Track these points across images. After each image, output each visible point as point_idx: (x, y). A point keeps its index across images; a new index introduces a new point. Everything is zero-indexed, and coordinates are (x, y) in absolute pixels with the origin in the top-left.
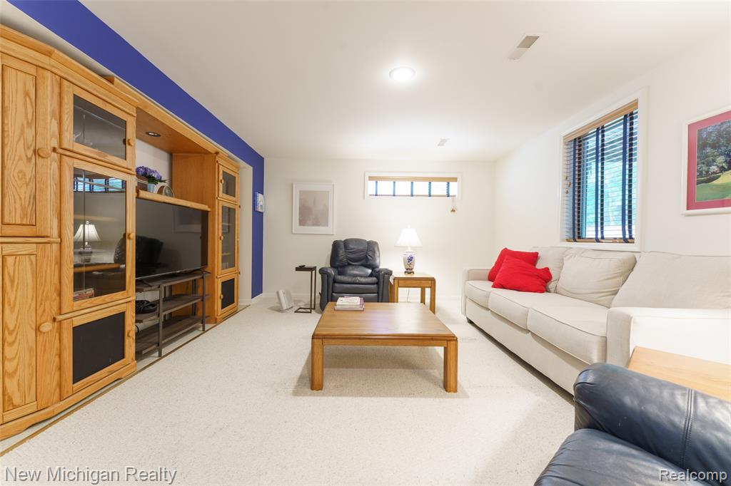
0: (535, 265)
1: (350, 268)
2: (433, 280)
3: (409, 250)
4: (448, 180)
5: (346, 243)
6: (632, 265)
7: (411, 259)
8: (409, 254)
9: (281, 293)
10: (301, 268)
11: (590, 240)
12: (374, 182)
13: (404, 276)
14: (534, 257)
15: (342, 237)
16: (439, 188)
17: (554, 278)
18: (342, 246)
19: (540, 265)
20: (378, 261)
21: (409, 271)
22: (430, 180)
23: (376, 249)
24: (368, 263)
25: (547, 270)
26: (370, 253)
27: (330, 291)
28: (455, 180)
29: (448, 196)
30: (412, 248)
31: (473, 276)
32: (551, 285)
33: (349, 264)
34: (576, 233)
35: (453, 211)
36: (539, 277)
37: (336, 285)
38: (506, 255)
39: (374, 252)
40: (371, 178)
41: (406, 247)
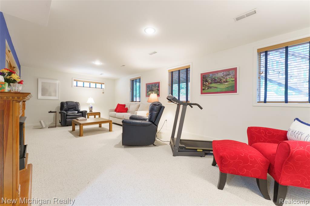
0: (125, 107)
1: (69, 111)
2: (100, 113)
3: (91, 105)
4: (102, 84)
5: (67, 102)
6: (139, 106)
7: (92, 107)
8: (91, 106)
9: (42, 122)
10: (50, 112)
11: (134, 102)
12: (76, 82)
13: (89, 112)
14: (124, 105)
15: (65, 101)
16: (99, 86)
17: (128, 109)
18: (66, 104)
19: (126, 107)
20: (80, 109)
21: (91, 111)
22: (96, 83)
23: (79, 104)
24: (76, 109)
25: (127, 108)
26: (77, 106)
27: (65, 118)
28: (104, 84)
29: (102, 88)
30: (92, 104)
31: (111, 111)
32: (128, 111)
33: (69, 110)
34: (132, 100)
35: (103, 93)
36: (126, 109)
37: (68, 117)
38: (119, 105)
39: (78, 106)
40: (75, 80)
41: (90, 104)
